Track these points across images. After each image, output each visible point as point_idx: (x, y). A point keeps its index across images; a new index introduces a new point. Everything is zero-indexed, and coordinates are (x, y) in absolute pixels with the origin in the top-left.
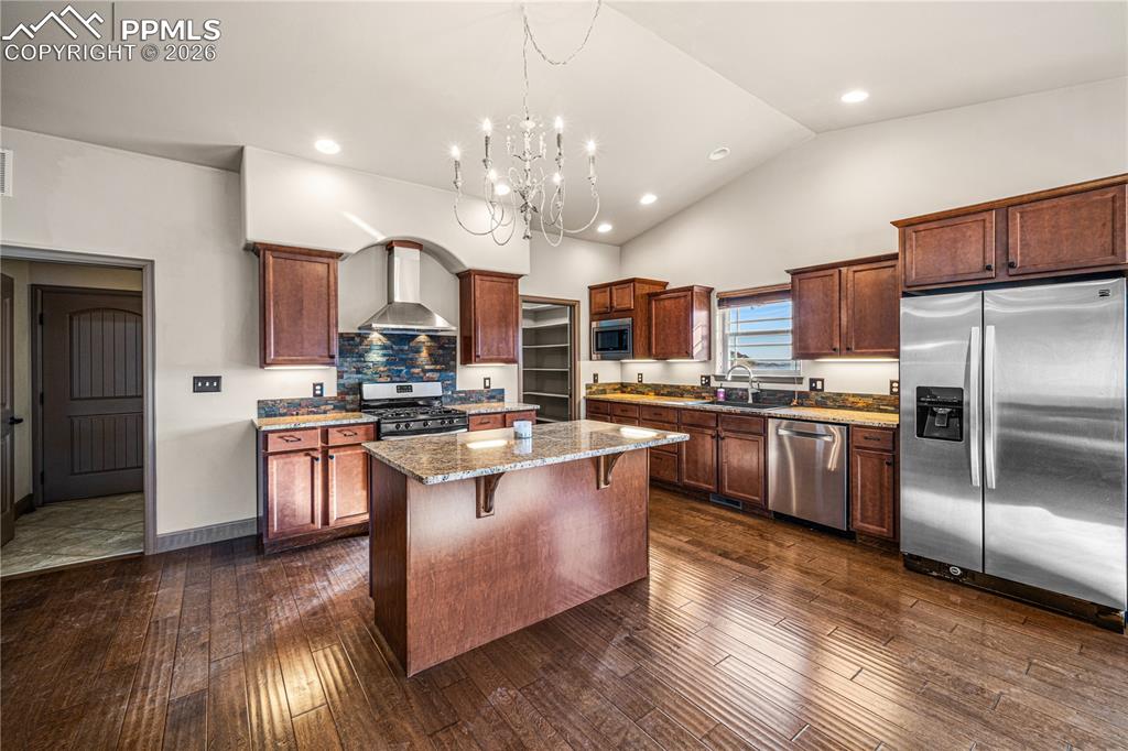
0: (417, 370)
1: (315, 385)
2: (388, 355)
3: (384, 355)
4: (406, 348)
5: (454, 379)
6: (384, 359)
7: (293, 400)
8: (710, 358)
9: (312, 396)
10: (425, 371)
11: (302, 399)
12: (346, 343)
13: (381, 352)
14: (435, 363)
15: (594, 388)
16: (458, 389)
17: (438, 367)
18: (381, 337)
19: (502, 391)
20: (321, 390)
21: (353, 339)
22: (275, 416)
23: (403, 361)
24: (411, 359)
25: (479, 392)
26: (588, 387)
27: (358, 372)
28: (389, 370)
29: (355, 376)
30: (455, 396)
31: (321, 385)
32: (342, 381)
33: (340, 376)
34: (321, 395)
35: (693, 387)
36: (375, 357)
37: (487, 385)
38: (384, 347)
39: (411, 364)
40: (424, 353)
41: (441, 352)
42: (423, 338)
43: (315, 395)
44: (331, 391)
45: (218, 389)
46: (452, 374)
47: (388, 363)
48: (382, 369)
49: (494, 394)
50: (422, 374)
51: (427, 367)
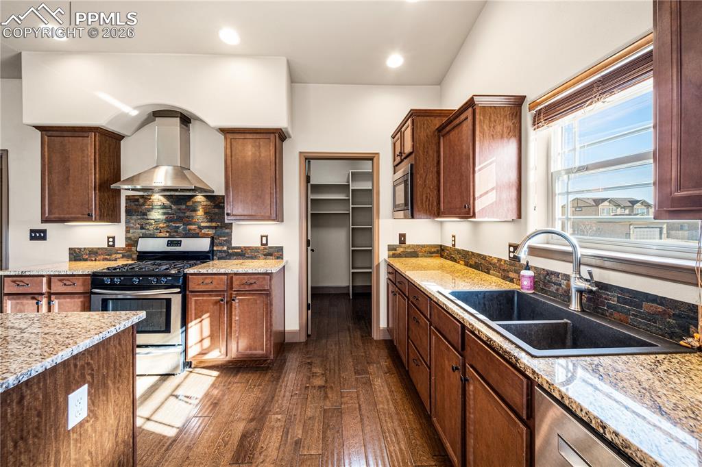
0: (193, 227)
1: (108, 238)
2: (168, 214)
3: (164, 214)
4: (184, 207)
5: (230, 235)
6: (163, 217)
7: (93, 249)
8: (519, 216)
9: (106, 246)
10: (201, 228)
11: (99, 249)
12: (133, 204)
13: (161, 211)
14: (211, 221)
15: (400, 250)
16: (233, 245)
17: (214, 224)
18: (162, 198)
19: (280, 249)
20: (114, 241)
21: (137, 200)
22: (80, 260)
23: (180, 219)
24: (188, 217)
25: (256, 250)
26: (391, 248)
27: (142, 228)
28: (167, 226)
29: (140, 231)
30: (230, 251)
31: (114, 238)
32: (129, 235)
33: (127, 231)
34: (114, 245)
35: (500, 260)
36: (156, 215)
37: (264, 242)
38: (164, 207)
39: (188, 221)
40: (200, 212)
41: (216, 210)
42: (200, 198)
43: (109, 246)
44: (121, 243)
45: (44, 238)
46: (227, 231)
47: (167, 221)
48: (161, 225)
49: (271, 251)
50: (198, 231)
51: (202, 224)
